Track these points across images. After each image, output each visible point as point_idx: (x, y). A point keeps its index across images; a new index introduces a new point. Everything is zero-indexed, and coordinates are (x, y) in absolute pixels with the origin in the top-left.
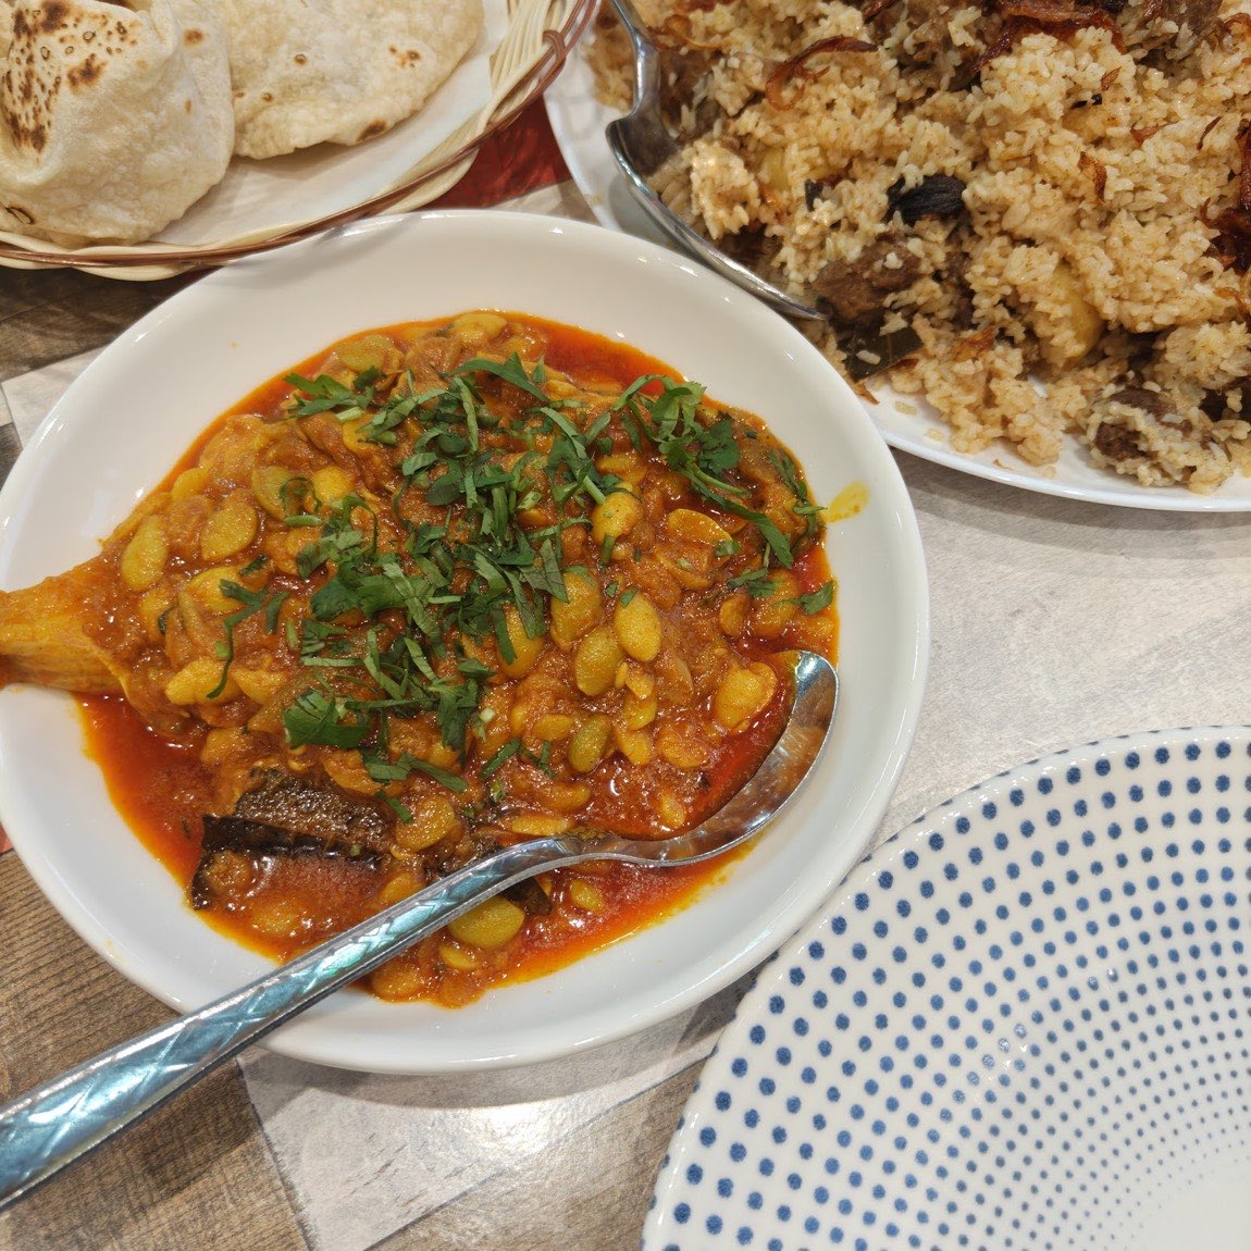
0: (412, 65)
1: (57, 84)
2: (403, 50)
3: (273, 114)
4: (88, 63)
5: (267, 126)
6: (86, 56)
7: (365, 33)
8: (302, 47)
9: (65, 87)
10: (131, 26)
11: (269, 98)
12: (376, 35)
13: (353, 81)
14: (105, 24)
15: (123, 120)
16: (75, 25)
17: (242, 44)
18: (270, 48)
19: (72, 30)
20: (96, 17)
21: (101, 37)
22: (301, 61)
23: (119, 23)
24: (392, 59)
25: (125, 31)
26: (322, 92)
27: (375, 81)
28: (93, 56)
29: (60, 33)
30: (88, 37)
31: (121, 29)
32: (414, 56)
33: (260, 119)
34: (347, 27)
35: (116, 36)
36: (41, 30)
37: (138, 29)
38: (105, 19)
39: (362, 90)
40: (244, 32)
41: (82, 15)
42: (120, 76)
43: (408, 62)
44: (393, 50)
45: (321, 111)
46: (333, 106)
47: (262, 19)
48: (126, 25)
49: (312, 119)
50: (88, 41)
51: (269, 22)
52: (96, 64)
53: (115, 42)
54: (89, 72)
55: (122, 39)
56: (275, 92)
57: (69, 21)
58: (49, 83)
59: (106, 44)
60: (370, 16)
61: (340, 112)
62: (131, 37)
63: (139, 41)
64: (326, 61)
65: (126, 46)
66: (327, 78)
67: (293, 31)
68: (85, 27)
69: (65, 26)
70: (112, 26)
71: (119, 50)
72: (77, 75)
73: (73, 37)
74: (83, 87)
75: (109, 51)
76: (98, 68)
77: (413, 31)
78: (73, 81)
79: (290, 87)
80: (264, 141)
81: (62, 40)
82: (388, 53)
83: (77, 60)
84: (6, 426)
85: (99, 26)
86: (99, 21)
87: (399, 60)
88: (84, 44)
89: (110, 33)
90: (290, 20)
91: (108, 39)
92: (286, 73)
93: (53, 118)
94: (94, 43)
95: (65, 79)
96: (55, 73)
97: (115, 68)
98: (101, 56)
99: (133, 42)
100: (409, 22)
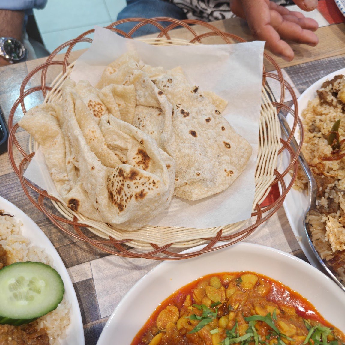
0: (231, 176)
1: (131, 197)
2: (228, 170)
3: (187, 188)
4: (142, 192)
5: (184, 191)
6: (142, 190)
7: (217, 163)
8: (199, 169)
9: (133, 198)
10: (157, 182)
11: (186, 184)
12: (220, 163)
13: (213, 180)
14: (149, 180)
15: (148, 207)
16: (140, 179)
17: (180, 164)
18: (188, 166)
19: (138, 181)
20: (146, 178)
21: (147, 184)
22: (198, 174)
23: (153, 181)
24: (225, 173)
25: (155, 183)
26: (203, 184)
27: (219, 181)
28: (144, 190)
29: (134, 181)
30: (143, 184)
31: (154, 182)
32: (232, 172)
33: (182, 188)
34: (211, 160)
35: (152, 184)
36: (128, 179)
37: (159, 183)
38: (149, 178)
39: (215, 184)
40: (181, 161)
41: (142, 176)
42: (151, 197)
43: (230, 174)
44: (225, 170)
45: (202, 190)
46: (206, 189)
47: (187, 158)
48: (156, 181)
49: (199, 193)
50: (143, 185)
51: (189, 159)
52: (144, 192)
53: (151, 186)
54: (142, 195)
55: (154, 186)
56: (189, 182)
57: (138, 178)
58: (129, 195)
59: (149, 187)
60: (218, 156)
61: (208, 191)
62: (156, 185)
63: (159, 187)
64: (206, 174)
65: (154, 188)
66: (205, 179)
67: (196, 164)
68: (142, 180)
69: (136, 179)
70: (151, 181)
71: (152, 189)
72: (138, 195)
73: (138, 183)
74: (139, 199)
75: (149, 189)
76: (145, 194)
77: (232, 163)
78: (136, 197)
79: (193, 181)
80: (182, 195)
81: (135, 184)
82: (224, 171)
83: (138, 190)
84: (90, 279)
85: (147, 181)
86: (147, 179)
87: (227, 174)
88: (141, 186)
89: (150, 183)
90: (196, 160)
91: (149, 185)
92: (193, 177)
93: (127, 205)
94: (145, 185)
95: (134, 196)
96: (131, 193)
97: (150, 194)
98: (146, 190)
99: (157, 187)
100: (231, 160)
